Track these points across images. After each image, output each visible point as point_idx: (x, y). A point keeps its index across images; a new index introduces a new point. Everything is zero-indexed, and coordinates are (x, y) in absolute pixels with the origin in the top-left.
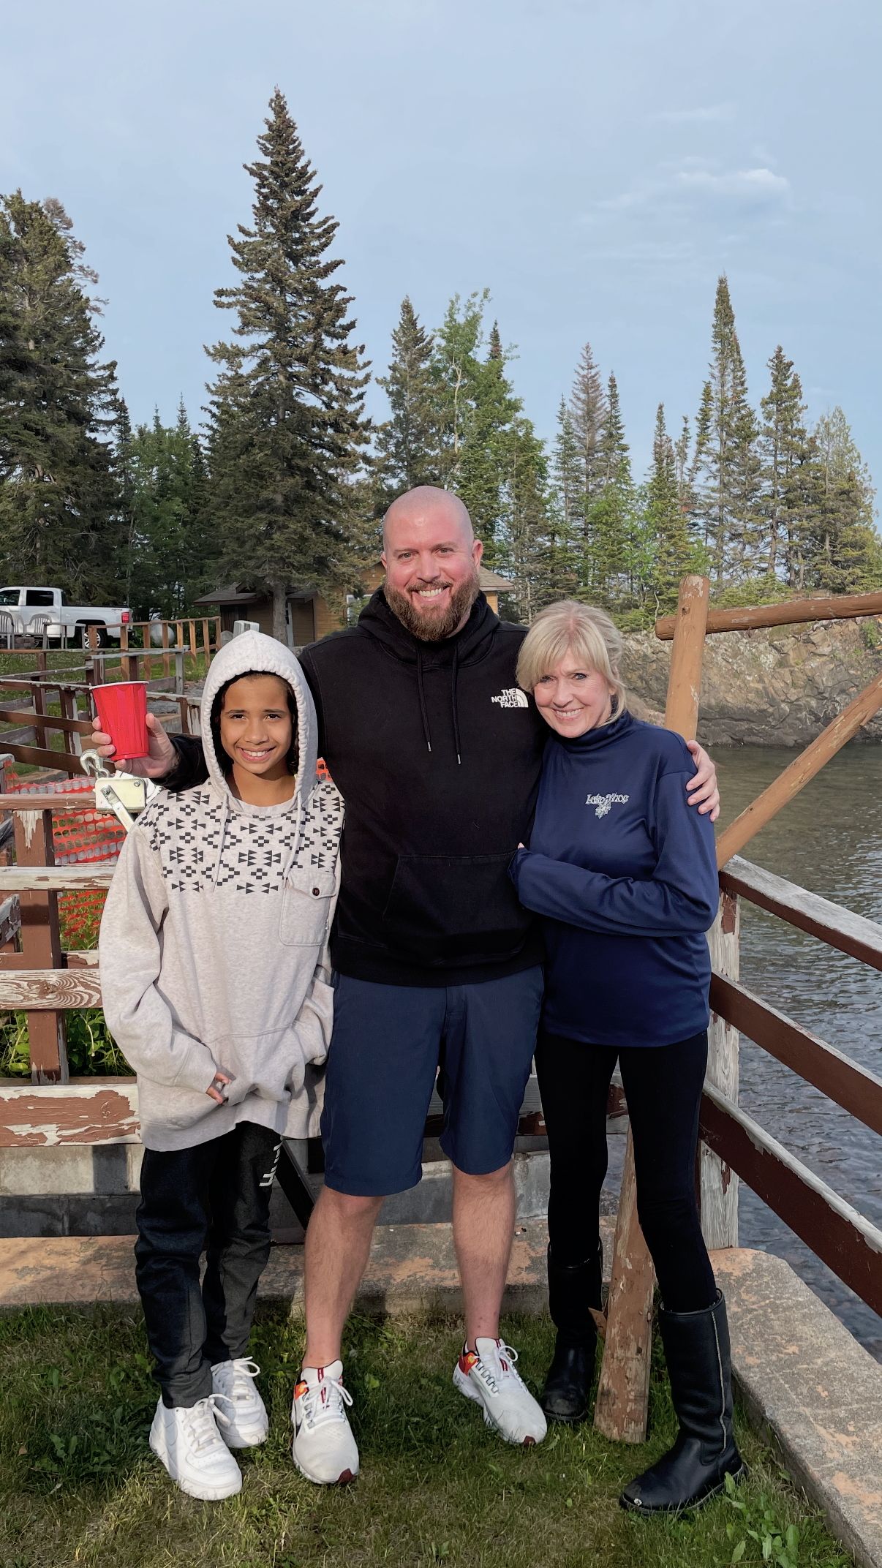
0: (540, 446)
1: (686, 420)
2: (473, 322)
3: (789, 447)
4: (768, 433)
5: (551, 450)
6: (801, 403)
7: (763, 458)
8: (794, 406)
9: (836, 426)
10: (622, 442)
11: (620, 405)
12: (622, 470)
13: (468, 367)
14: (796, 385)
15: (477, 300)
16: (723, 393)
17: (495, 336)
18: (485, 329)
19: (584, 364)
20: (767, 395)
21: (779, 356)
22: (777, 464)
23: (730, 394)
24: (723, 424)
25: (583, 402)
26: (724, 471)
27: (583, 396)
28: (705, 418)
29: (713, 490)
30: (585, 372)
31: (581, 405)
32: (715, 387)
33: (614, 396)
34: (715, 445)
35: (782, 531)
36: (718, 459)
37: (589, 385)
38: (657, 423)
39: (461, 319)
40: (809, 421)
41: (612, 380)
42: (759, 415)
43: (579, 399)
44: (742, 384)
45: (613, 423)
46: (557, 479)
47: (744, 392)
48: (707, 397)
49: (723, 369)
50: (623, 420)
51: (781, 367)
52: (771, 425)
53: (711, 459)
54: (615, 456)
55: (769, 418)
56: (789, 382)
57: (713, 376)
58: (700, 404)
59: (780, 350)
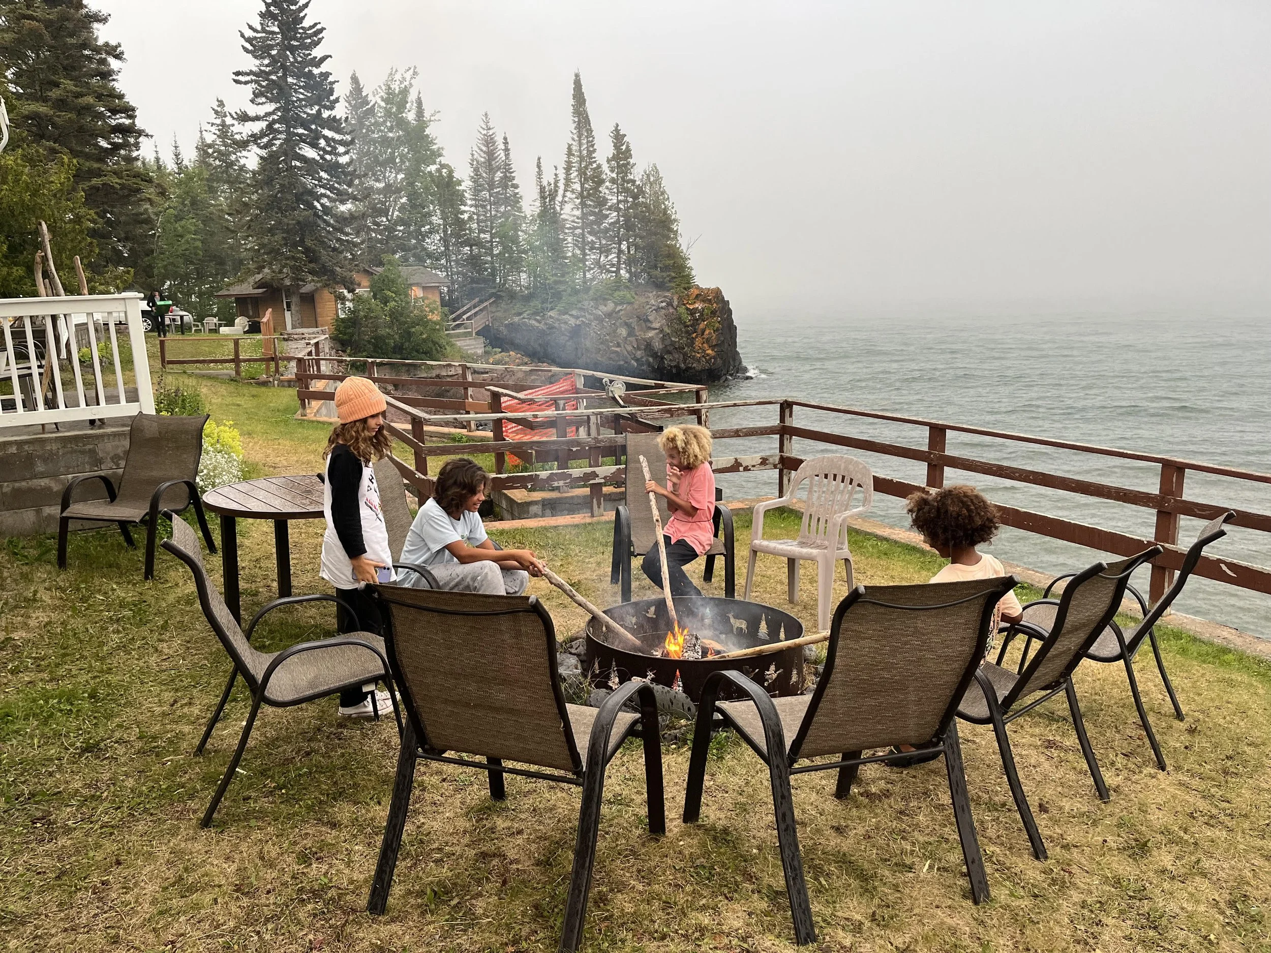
0: (459, 183)
1: (556, 168)
2: (405, 92)
3: (627, 190)
4: (613, 181)
5: (466, 185)
6: (632, 161)
7: (610, 197)
8: (628, 163)
9: (654, 178)
10: (514, 182)
11: (511, 156)
12: (515, 200)
13: (402, 123)
14: (628, 150)
15: (408, 76)
16: (580, 151)
17: (419, 102)
18: (412, 97)
19: (484, 126)
20: (610, 156)
21: (617, 130)
22: (619, 202)
23: (585, 152)
24: (582, 173)
25: (484, 152)
26: (583, 204)
27: (484, 149)
28: (568, 169)
29: (578, 218)
30: (485, 132)
31: (483, 155)
32: (575, 148)
33: (507, 150)
34: (577, 187)
35: (624, 246)
36: (581, 195)
37: (489, 141)
38: (537, 170)
39: (396, 87)
40: (637, 174)
41: (505, 139)
42: (605, 168)
43: (482, 150)
44: (593, 146)
45: (507, 168)
46: (471, 206)
47: (595, 151)
48: (570, 153)
49: (580, 137)
50: (514, 167)
51: (618, 137)
52: (614, 175)
53: (574, 196)
54: (510, 191)
55: (612, 171)
56: (624, 147)
57: (573, 139)
58: (565, 158)
59: (617, 125)
